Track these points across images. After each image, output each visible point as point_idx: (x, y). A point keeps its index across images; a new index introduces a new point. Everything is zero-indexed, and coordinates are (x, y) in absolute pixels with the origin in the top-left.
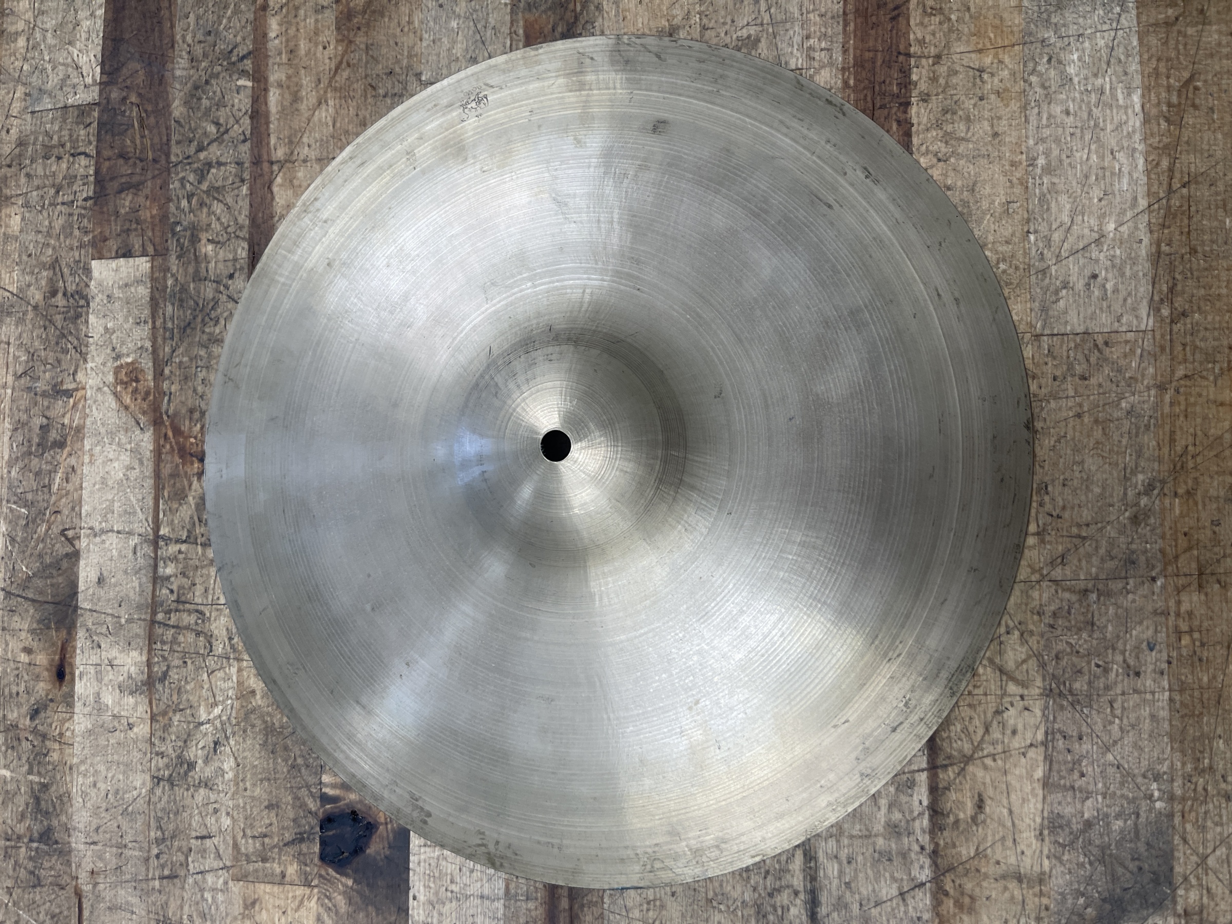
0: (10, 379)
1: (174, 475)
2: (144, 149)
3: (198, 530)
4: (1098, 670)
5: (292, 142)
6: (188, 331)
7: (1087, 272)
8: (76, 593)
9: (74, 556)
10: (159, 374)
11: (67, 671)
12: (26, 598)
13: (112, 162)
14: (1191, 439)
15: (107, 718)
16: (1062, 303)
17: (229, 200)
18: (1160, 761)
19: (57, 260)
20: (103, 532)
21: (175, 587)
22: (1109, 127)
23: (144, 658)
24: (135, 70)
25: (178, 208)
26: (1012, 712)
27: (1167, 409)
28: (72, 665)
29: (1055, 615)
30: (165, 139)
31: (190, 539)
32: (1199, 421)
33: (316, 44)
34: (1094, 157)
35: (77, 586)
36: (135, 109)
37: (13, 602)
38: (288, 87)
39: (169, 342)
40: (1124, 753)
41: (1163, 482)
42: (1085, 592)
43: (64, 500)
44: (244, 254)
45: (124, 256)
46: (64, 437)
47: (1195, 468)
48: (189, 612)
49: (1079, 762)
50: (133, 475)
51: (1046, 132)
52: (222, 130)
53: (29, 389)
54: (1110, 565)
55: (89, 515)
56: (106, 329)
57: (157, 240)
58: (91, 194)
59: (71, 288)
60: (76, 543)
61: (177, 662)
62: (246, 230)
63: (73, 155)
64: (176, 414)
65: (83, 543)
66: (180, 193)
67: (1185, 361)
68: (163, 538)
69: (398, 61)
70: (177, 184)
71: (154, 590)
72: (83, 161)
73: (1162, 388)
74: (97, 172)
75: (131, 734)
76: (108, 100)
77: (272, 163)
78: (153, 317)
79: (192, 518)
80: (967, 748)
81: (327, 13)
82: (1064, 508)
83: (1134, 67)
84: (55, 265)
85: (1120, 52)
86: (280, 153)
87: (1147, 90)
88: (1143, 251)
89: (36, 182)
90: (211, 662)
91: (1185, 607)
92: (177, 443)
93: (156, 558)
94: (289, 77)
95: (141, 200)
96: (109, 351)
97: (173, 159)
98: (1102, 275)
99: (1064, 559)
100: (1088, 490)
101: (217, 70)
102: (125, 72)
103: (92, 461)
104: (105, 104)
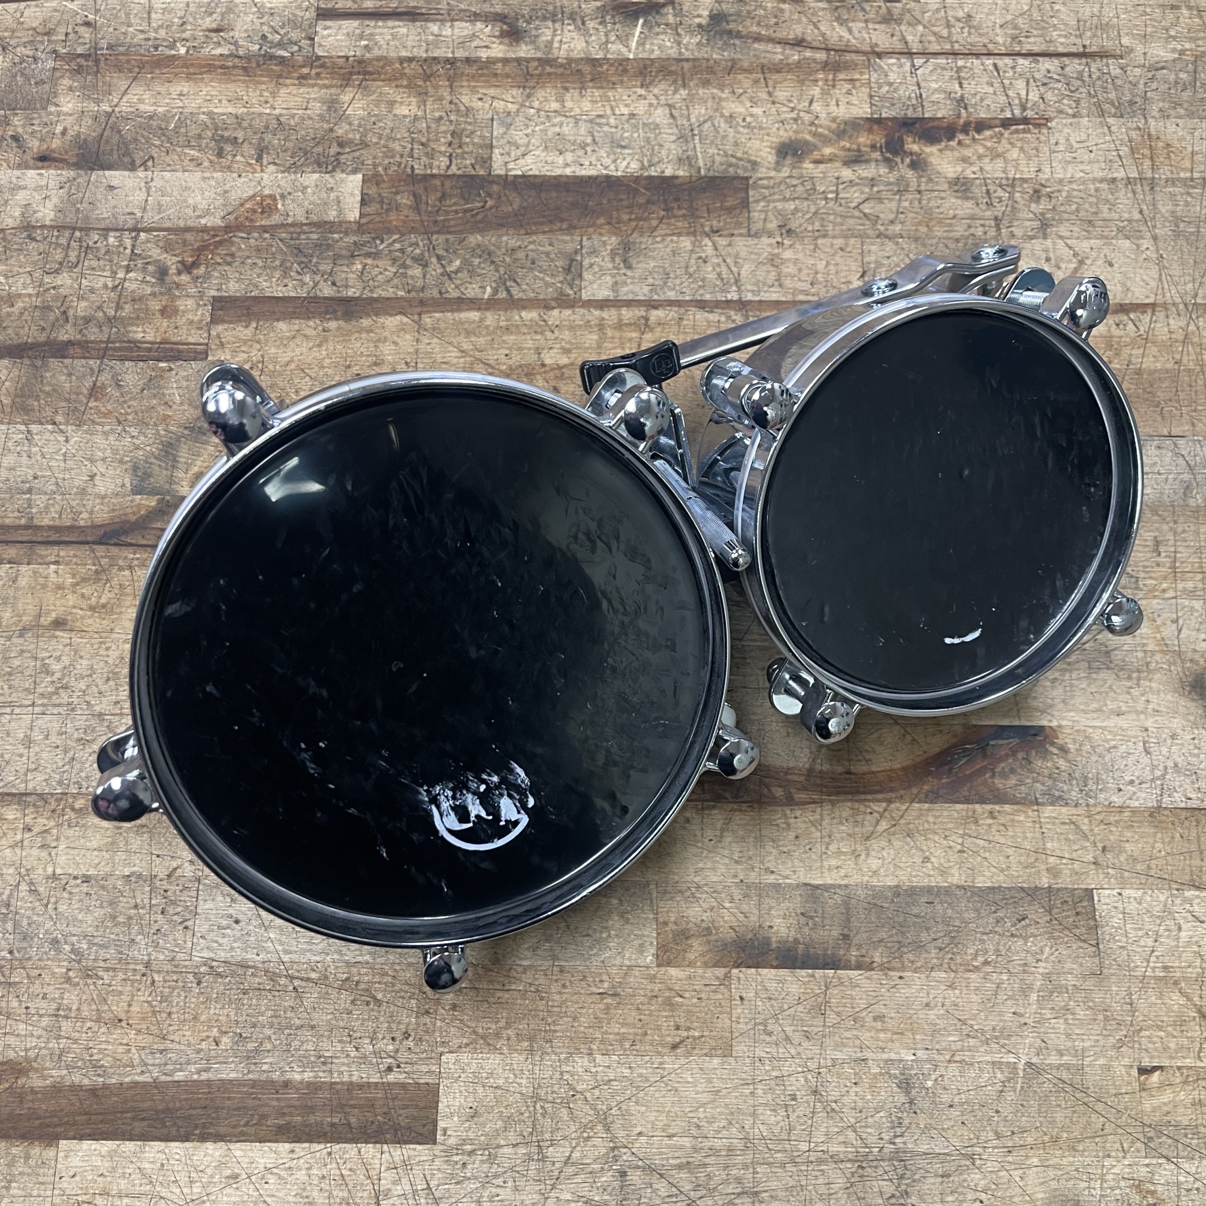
0: (277, 112)
1: (185, 241)
2: (447, 213)
3: (140, 263)
5: (435, 330)
6: (296, 251)
7: (241, 917)
8: (104, 169)
9: (132, 167)
10: (264, 229)
11: (46, 164)
12: (104, 130)
13: (439, 188)
14: (107, 982)
15: (7, 196)
16: (220, 898)
17: (395, 281)
19: (367, 146)
20: (148, 189)
21: (99, 245)
23: (48, 223)
24: (514, 203)
25: (394, 241)
27: (132, 966)
28: (48, 167)
30: (453, 229)
31: (133, 256)
32: (120, 988)
33: (508, 349)
35: (109, 169)
36: (480, 205)
37: (103, 119)
38: (479, 327)
39: (289, 236)
41: (79, 962)
42: (8, 905)
43: (176, 157)
44: (350, 294)
45: (362, 200)
46: (225, 157)
47: (86, 984)
48: (78, 256)
50: (189, 211)
52: (453, 275)
53: (267, 127)
54: (25, 923)
55: (163, 178)
56: (306, 188)
57: (371, 226)
58: (417, 172)
59: (342, 158)
60: (142, 168)
61: (42, 248)
62: (370, 295)
63: (451, 155)
64: (232, 243)
65: (141, 173)
66: (406, 243)
67: (165, 981)
68: (138, 235)
70: (413, 240)
71: (98, 229)
72: (445, 164)
73: (147, 965)
74: (433, 176)
76: (493, 182)
77: (420, 314)
78: (310, 224)
79: (150, 257)
81: (534, 358)
82: (71, 893)
84: (364, 144)
86: (427, 320)
88: (250, 956)
89: (433, 126)
90: (38, 273)
92: (209, 245)
93: (123, 230)
94: (487, 327)
95: (406, 212)
96: (289, 190)
97: (435, 237)
98: (237, 927)
99: (33, 891)
100: (81, 910)
101: (502, 270)
102: (512, 195)
103: (204, 179)
104: (489, 180)
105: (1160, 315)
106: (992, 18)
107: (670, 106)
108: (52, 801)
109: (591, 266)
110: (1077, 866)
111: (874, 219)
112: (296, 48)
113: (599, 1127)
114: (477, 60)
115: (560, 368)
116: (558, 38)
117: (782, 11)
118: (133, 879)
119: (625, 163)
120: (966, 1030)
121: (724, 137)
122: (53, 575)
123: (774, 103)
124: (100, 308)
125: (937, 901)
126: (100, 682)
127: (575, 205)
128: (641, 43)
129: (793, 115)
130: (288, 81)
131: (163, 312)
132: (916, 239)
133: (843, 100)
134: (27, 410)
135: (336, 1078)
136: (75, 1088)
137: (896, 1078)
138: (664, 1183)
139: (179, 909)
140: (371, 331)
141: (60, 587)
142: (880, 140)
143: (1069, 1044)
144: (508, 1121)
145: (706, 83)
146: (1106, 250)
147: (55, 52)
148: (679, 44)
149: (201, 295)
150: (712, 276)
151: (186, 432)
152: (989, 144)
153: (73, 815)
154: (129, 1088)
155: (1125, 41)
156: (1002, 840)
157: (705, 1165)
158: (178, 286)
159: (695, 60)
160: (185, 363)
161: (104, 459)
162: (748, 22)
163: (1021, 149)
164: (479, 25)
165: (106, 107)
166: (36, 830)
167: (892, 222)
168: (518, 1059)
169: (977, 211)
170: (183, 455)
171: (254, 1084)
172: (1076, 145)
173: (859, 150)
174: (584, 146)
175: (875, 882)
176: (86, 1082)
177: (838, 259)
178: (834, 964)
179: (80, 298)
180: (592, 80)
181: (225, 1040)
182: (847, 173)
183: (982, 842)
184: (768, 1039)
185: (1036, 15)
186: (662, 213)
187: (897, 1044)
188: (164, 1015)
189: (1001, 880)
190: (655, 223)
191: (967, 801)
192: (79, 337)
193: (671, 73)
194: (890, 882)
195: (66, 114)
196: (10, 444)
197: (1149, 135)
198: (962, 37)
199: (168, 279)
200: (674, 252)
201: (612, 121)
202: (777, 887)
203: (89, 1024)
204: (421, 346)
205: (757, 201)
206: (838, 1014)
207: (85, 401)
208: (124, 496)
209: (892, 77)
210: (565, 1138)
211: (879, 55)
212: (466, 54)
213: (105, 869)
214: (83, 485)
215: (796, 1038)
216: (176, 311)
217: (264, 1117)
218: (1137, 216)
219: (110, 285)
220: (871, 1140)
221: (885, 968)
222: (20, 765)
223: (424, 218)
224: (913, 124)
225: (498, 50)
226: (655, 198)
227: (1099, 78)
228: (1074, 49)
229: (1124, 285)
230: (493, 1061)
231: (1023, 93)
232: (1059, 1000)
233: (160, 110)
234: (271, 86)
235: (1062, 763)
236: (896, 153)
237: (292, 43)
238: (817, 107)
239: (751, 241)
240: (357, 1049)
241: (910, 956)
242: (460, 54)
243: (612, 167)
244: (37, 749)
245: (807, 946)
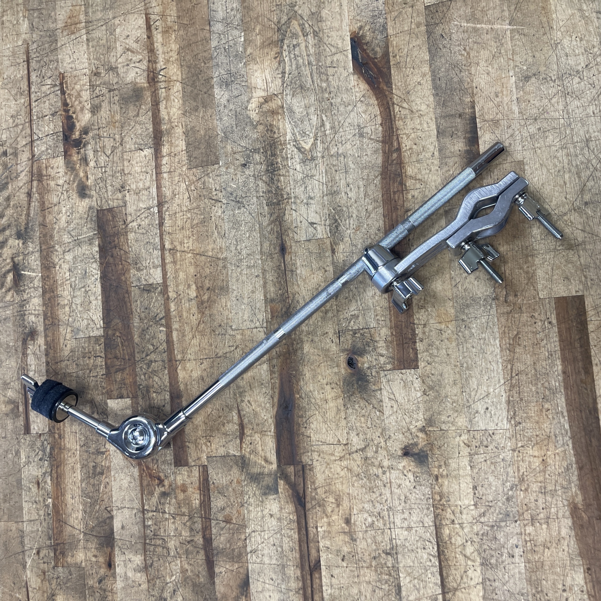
0: (78, 447)
1: (148, 485)
2: (124, 354)
3: (160, 507)
4: (499, 556)
5: (184, 352)
7: (485, 407)
8: (113, 533)
9: (111, 518)
11: (112, 563)
12: (93, 535)
13: (112, 360)
14: (525, 470)
15: (130, 582)
16: (476, 419)
17: (160, 375)
18: (523, 589)
19: (93, 399)
20: (122, 508)
21: (152, 530)
22: (488, 353)
23: (143, 558)
24: (117, 322)
25: (140, 379)
26: (470, 571)
27: (516, 459)
28: (114, 562)
29: (483, 535)
30: (132, 350)
31: (157, 511)
32: (527, 463)
33: (190, 315)
34: (484, 364)
35: (113, 530)
36: (119, 339)
37: (88, 537)
38: (180, 331)
40: (510, 586)
41: (517, 485)
42: (493, 526)
43: (105, 496)
44: (168, 397)
45: (120, 398)
46: (103, 471)
47: (527, 480)
48: (159, 539)
49: (495, 590)
50: (132, 485)
51: (466, 354)
52: (155, 347)
53: (87, 451)
54: (500, 516)
55: (116, 501)
57: (133, 391)
58: (104, 372)
59: (100, 411)
60: (112, 512)
61: (156, 559)
62: (168, 387)
63: (95, 357)
64: (147, 461)
65: (114, 513)
66: (141, 373)
67: (521, 440)
68: (146, 510)
69: (223, 321)
70: (139, 369)
71: (144, 531)
72: (100, 359)
73: (514, 450)
74: (106, 364)
75: (140, 588)
76: (107, 334)
77: (176, 361)
79: (157, 502)
80: (455, 585)
81: (193, 302)
82: (483, 495)
83: (496, 330)
85: (491, 324)
86: (179, 357)
87: (501, 338)
88: (504, 399)
89: (81, 367)
90: (169, 559)
91: (528, 532)
92: (148, 472)
93: (144, 518)
94: (180, 327)
95: (125, 375)
97: (137, 359)
98: (490, 408)
99: (484, 514)
100: (491, 488)
101: (152, 323)
102: (113, 323)
103: (115, 480)
104: (106, 336)
105: (151, 11)
106: (12, 106)
107: (64, 253)
108: (437, 511)
109: (146, 280)
110: (414, 15)
111: (114, 149)
112: (45, 442)
113: (565, 218)
114: (46, 350)
115: (197, 288)
116: (33, 312)
117: (14, 205)
118: (472, 464)
119: (94, 271)
120: (497, 54)
121: (78, 224)
122: (323, 529)
123: (59, 203)
124: (185, 524)
125: (438, 76)
126: (374, 496)
127: (116, 292)
128: (33, 270)
129: (65, 193)
130: (62, 444)
131: (184, 491)
132: (122, 127)
133: (56, 170)
134: (240, 555)
135: (558, 348)
136: (580, 478)
137: (523, 83)
138: (588, 184)
139: (484, 439)
140: (186, 384)
141: (329, 524)
142: (74, 151)
143: (498, 7)
144: (568, 261)
145: (52, 237)
146: (121, 39)
147: (54, 568)
148: (33, 252)
149: (174, 473)
150: (147, 221)
151: (244, 470)
152: (74, 99)
153: (443, 500)
154: (576, 451)
155: (20, 43)
156: (406, 50)
157: (577, 166)
158: (170, 485)
159: (40, 244)
160: (210, 476)
161: (262, 511)
162: (20, 220)
163: (75, 84)
164: (29, 351)
165: (81, 536)
166: (453, 517)
167: (114, 140)
168: (537, 261)
169: (106, 101)
170: (256, 470)
171: (566, 388)
172: (72, 59)
173: (81, 160)
174: (86, 292)
175: (432, 106)
176: (576, 473)
177: (134, 163)
178: (473, 119)
179: (180, 535)
180: (53, 292)
181: (547, 406)
182: (92, 164)
183: (408, 59)
184: (513, 145)
185: (10, 86)
186: (117, 249)
187: (508, 85)
188: (538, 438)
189: (425, 48)
190: (122, 252)
191: (389, 68)
192: (200, 533)
193: (47, 254)
194: (431, 99)
195: (86, 557)
196: (258, 561)
197: (65, 26)
198: (22, 119)
199: (167, 491)
200: (136, 241)
201: (73, 279)
202: (440, 151)
203: (547, 476)
204: (192, 358)
205: (109, 205)
206: (497, 114)
207: (232, 526)
208: (280, 498)
209: (43, 149)
210: (573, 233)
211: (33, 156)
212: (44, 356)
213: (469, 479)
214: (276, 520)
215: (510, 131)
216: (183, 485)
217: (582, 381)
218: (104, 27)
219: (172, 520)
220: (554, 91)
221: (473, 95)
222: (421, 531)
223: (127, 365)
224: (66, 136)
225: (41, 341)
226: (110, 254)
227: (39, 53)
228: (26, 66)
229: (137, 29)
230: (540, 273)
231: (48, 87)
232: (478, 15)
233: (81, 508)
234: (65, 452)
235: (367, 28)
236: (81, 142)
237: (43, 445)
238: (61, 182)
239: (128, 205)
240: (542, 340)
241: (466, 84)
242: (44, 359)
243: (96, 276)
244: (412, 523)
245: (466, 132)
